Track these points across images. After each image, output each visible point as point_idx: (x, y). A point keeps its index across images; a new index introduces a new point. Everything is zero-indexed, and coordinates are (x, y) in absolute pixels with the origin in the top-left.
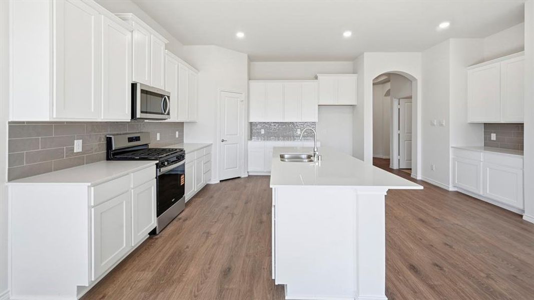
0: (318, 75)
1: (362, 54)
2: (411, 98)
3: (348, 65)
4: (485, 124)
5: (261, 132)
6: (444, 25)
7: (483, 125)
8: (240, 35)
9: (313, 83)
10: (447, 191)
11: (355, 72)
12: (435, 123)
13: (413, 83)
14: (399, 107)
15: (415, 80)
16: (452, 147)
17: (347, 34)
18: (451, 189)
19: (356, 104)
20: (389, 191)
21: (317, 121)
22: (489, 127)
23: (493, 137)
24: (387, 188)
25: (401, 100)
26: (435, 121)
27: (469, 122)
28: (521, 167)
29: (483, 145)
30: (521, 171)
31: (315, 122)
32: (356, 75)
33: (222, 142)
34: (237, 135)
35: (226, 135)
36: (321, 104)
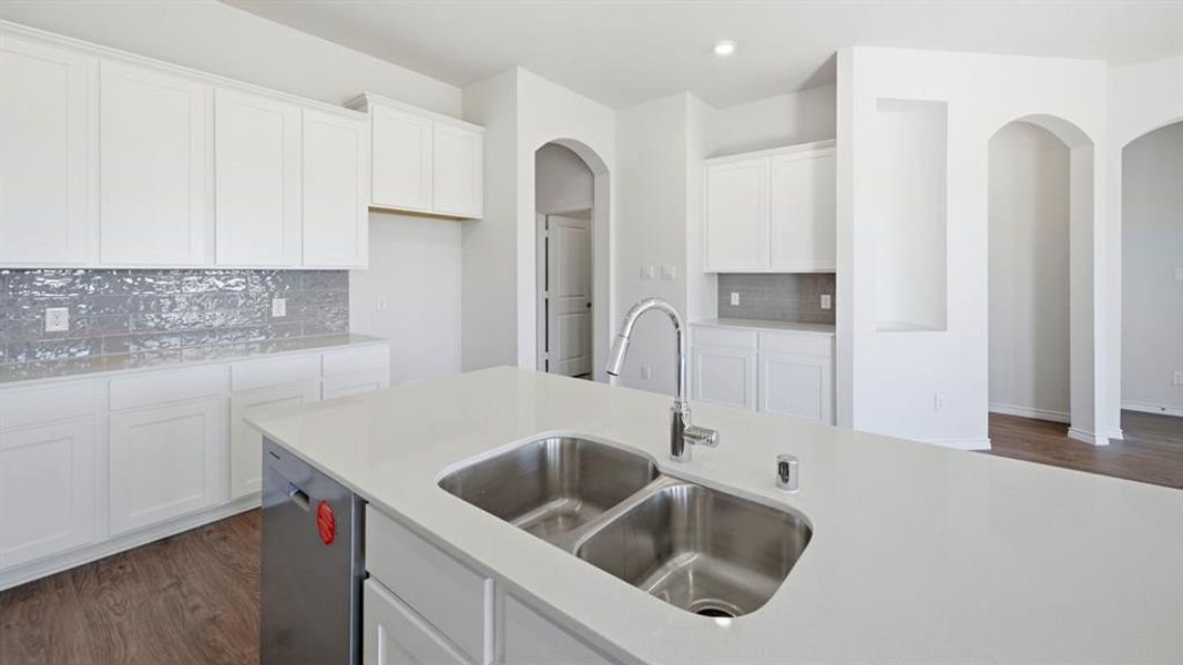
0: (371, 98)
2: (586, 215)
3: (448, 92)
4: (720, 274)
7: (716, 277)
9: (352, 122)
12: (652, 273)
14: (547, 233)
15: (604, 167)
16: (690, 324)
19: (480, 217)
21: (362, 267)
22: (725, 280)
23: (735, 299)
25: (551, 219)
26: (652, 269)
27: (706, 271)
28: (829, 353)
29: (716, 316)
30: (828, 363)
31: (346, 272)
32: (483, 129)
36: (377, 204)
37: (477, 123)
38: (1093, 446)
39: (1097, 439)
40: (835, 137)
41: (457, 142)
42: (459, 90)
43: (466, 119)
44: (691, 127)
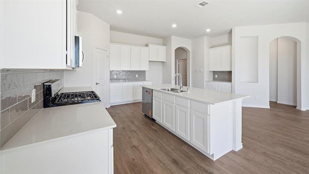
0: (149, 44)
2: (186, 59)
3: (160, 40)
4: (213, 71)
5: (114, 77)
6: (208, 30)
7: (213, 72)
8: (119, 12)
9: (146, 48)
12: (198, 71)
14: (179, 63)
15: (189, 51)
16: (205, 81)
17: (174, 26)
19: (165, 61)
21: (148, 70)
22: (214, 73)
23: (216, 76)
25: (180, 60)
26: (202, 70)
27: (209, 70)
28: (231, 86)
29: (212, 79)
30: (231, 88)
31: (145, 71)
32: (166, 46)
33: (97, 84)
34: (104, 79)
35: (99, 80)
36: (150, 60)
37: (165, 45)
38: (301, 111)
39: (302, 109)
40: (232, 44)
41: (162, 49)
42: (162, 40)
43: (163, 45)
44: (206, 42)
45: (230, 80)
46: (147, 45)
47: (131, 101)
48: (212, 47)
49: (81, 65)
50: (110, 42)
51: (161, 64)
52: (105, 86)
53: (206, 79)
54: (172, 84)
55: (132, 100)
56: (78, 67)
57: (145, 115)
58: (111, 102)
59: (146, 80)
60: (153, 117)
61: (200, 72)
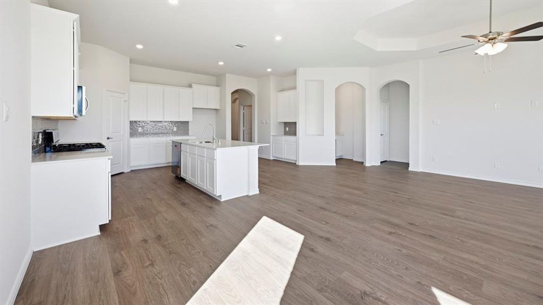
0: (193, 84)
1: (225, 74)
2: (251, 106)
4: (285, 123)
5: (138, 130)
6: (269, 70)
8: (139, 47)
9: (189, 90)
10: (270, 160)
11: (218, 86)
12: (264, 122)
13: (253, 97)
14: (244, 111)
15: (254, 95)
16: (272, 136)
17: (221, 63)
18: (272, 158)
19: (219, 108)
20: (260, 147)
21: (192, 120)
23: (287, 129)
24: (259, 146)
25: (245, 107)
26: (268, 121)
27: (280, 121)
29: (282, 133)
31: (188, 122)
32: (219, 88)
33: (108, 139)
34: (120, 132)
35: (112, 133)
36: (194, 107)
37: (219, 86)
38: (365, 166)
40: (296, 89)
41: (213, 91)
42: (215, 78)
43: (215, 86)
44: (272, 84)
45: (294, 133)
46: (190, 86)
47: (164, 164)
48: (283, 90)
49: (84, 113)
50: (131, 81)
51: (213, 112)
52: (122, 142)
53: (273, 132)
54: (227, 139)
55: (165, 162)
56: (81, 115)
57: (176, 176)
58: (132, 164)
59: (190, 134)
60: (181, 176)
61: (267, 123)
